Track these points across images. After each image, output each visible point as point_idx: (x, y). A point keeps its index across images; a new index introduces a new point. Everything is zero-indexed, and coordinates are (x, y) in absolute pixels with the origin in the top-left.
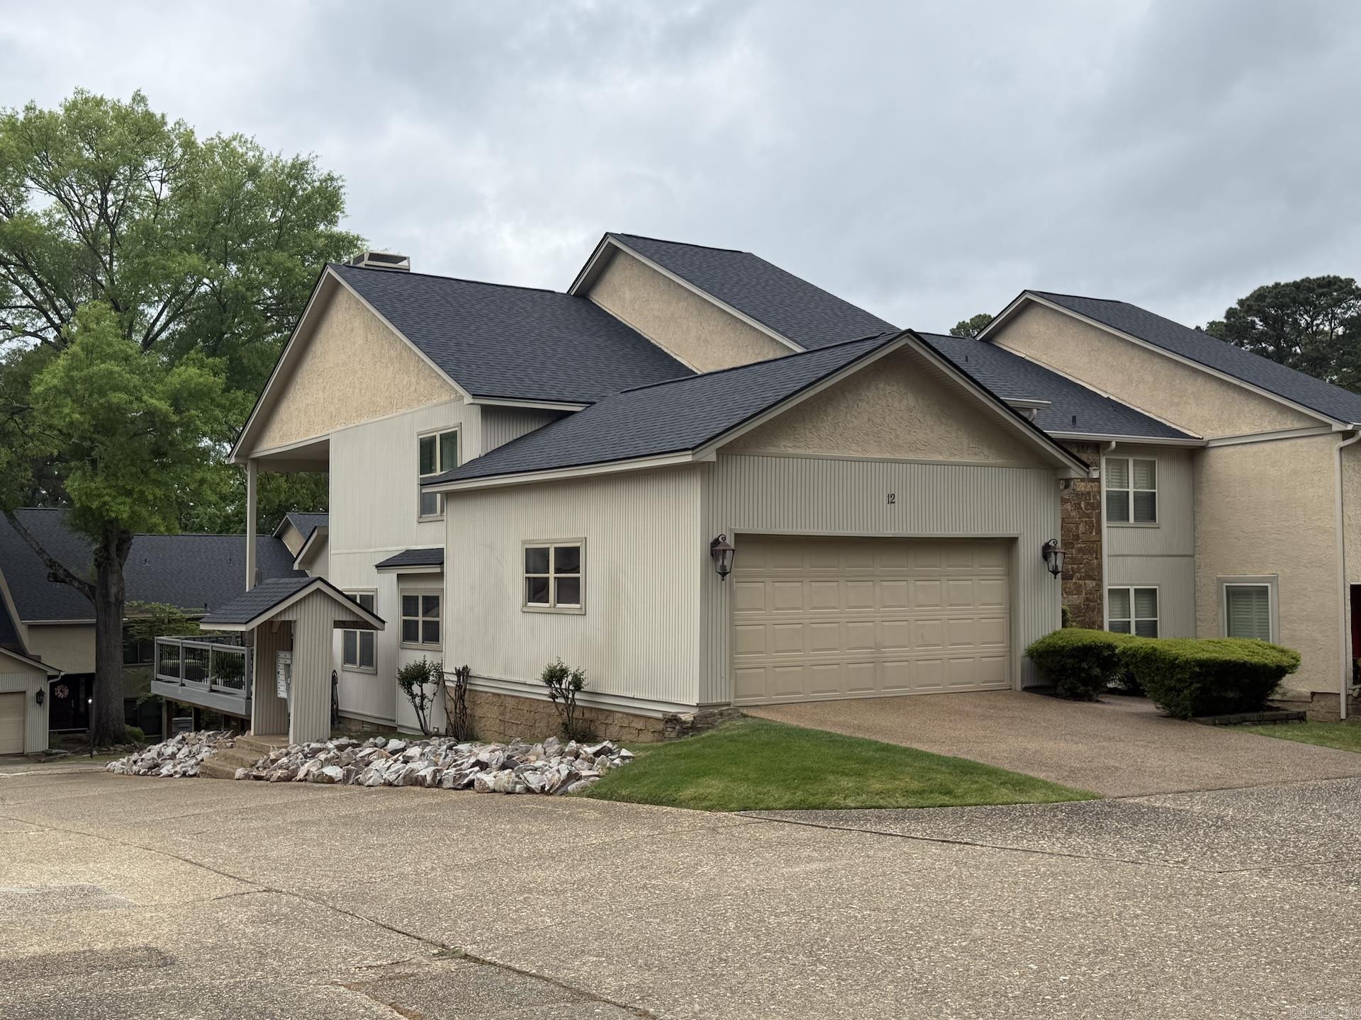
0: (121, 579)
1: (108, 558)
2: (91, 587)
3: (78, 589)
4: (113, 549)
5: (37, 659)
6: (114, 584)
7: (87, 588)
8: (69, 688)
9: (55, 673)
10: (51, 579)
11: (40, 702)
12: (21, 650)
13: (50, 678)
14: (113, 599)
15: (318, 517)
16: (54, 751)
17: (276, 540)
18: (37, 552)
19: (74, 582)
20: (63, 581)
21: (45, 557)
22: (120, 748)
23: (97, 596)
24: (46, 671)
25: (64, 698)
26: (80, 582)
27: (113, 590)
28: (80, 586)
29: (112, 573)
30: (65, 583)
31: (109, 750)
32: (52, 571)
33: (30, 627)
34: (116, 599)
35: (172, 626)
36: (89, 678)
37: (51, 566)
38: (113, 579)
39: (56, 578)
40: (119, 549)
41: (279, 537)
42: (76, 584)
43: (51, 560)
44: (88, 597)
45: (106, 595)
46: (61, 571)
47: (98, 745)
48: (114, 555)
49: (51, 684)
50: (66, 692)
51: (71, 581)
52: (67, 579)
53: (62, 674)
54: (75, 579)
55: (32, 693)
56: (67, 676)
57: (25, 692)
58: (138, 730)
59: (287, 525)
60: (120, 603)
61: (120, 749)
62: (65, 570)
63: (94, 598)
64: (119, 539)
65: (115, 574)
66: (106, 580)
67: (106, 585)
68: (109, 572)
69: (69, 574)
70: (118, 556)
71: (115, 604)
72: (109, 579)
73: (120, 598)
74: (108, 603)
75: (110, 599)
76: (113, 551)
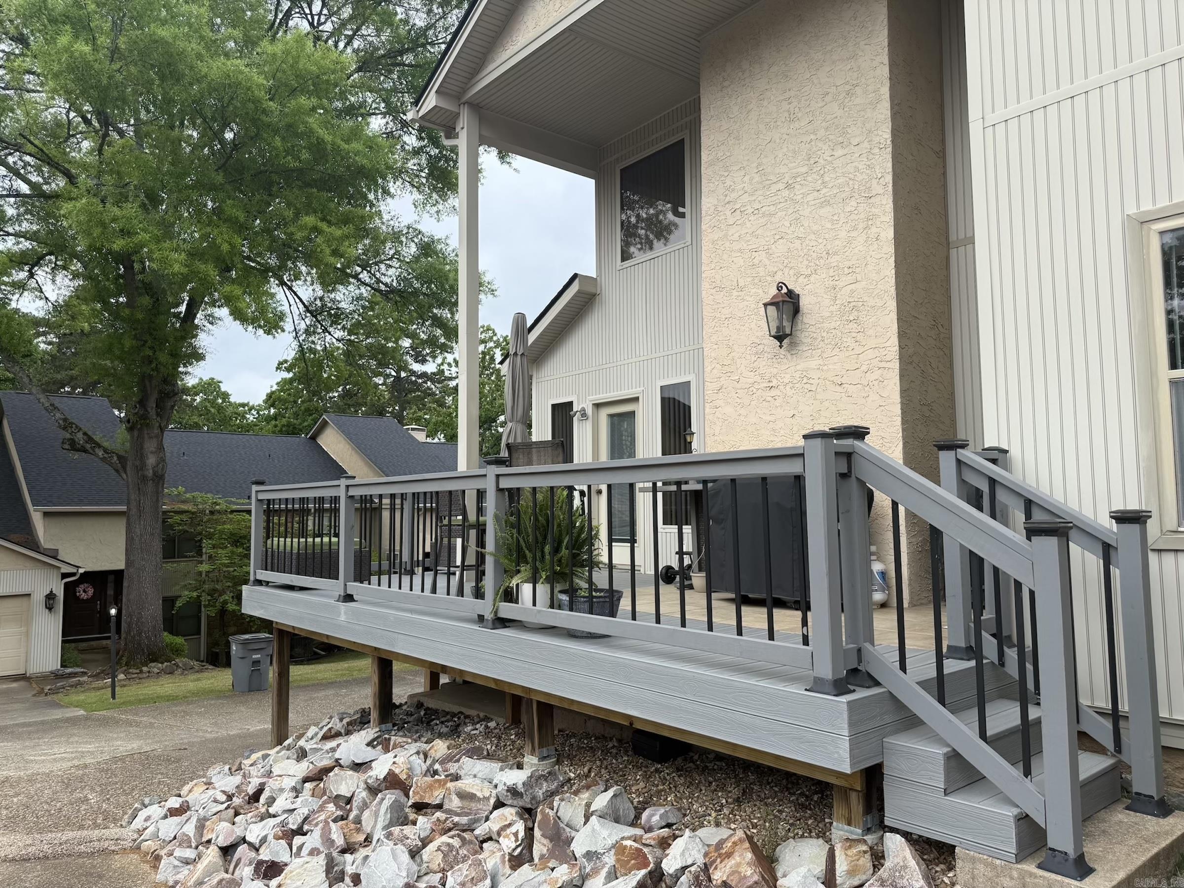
0: (161, 448)
1: (144, 417)
2: (120, 457)
3: (103, 459)
4: (152, 404)
5: (54, 554)
6: (152, 452)
7: (115, 458)
8: (94, 587)
9: (72, 570)
10: (67, 446)
11: (50, 608)
12: (32, 544)
13: (64, 576)
14: (150, 473)
16: (69, 670)
17: (310, 442)
18: (46, 409)
19: (97, 450)
20: (83, 449)
21: (58, 415)
22: (155, 667)
23: (128, 469)
24: (59, 568)
25: (87, 599)
26: (106, 451)
27: (151, 460)
28: (106, 455)
29: (150, 438)
30: (85, 451)
31: (141, 672)
32: (68, 436)
33: (46, 514)
34: (155, 473)
35: (215, 517)
36: (118, 575)
37: (65, 428)
38: (150, 445)
39: (74, 446)
40: (160, 405)
41: (314, 438)
42: (100, 453)
43: (65, 420)
44: (117, 471)
45: (142, 467)
46: (80, 435)
47: (127, 665)
48: (152, 413)
49: (66, 584)
50: (91, 592)
51: (93, 448)
52: (88, 446)
53: (81, 571)
54: (99, 446)
55: (39, 596)
56: (86, 574)
57: (30, 595)
58: (179, 640)
59: (325, 424)
60: (159, 478)
61: (156, 670)
62: (85, 434)
63: (126, 473)
64: (160, 392)
65: (155, 440)
66: (142, 448)
67: (142, 454)
68: (146, 436)
69: (90, 439)
70: (158, 415)
71: (153, 480)
72: (145, 446)
73: (160, 471)
74: (144, 478)
75: (146, 473)
76: (152, 408)
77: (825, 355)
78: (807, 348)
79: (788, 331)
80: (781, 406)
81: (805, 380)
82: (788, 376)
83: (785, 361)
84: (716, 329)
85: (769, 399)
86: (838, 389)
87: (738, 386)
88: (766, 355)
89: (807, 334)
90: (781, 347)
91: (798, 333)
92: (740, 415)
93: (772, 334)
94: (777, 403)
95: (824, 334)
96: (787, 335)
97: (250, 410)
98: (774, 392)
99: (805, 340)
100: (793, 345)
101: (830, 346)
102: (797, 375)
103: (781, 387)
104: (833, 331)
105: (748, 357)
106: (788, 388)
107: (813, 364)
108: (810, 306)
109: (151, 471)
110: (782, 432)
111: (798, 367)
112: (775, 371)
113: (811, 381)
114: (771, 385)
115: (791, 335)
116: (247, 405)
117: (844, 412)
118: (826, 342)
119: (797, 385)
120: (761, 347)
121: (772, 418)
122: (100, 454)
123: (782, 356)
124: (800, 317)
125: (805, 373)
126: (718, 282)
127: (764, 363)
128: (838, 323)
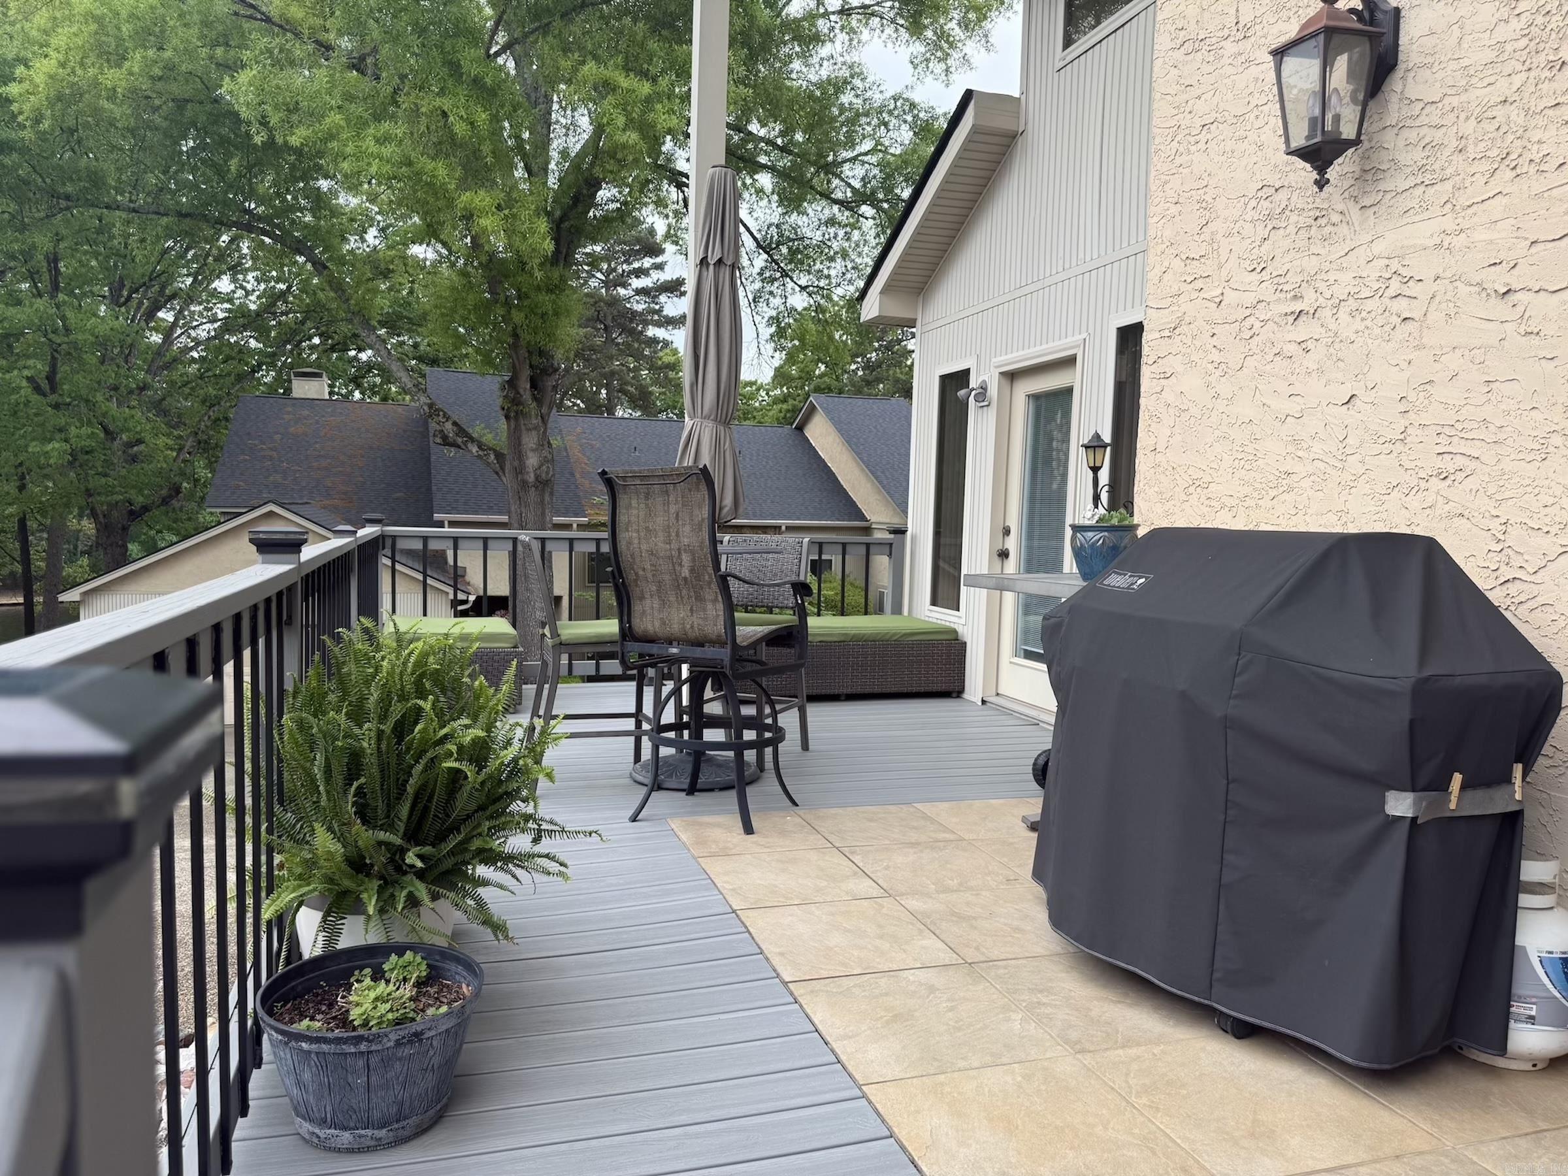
0: (544, 443)
1: (517, 401)
2: (497, 455)
3: (479, 457)
4: (525, 385)
6: (532, 450)
7: (492, 457)
10: (438, 440)
14: (531, 478)
15: (850, 400)
17: (797, 432)
19: (469, 445)
20: (454, 445)
21: (423, 399)
23: (507, 471)
26: (480, 446)
27: (532, 461)
28: (481, 453)
29: (529, 430)
30: (457, 446)
34: (537, 477)
38: (530, 441)
39: (442, 441)
41: (800, 428)
42: (474, 449)
43: (431, 405)
44: (497, 473)
45: (520, 470)
46: (449, 426)
48: (527, 396)
51: (465, 443)
52: (459, 440)
54: (472, 440)
59: (812, 410)
60: (544, 484)
62: (455, 424)
63: (505, 476)
65: (534, 433)
66: (520, 444)
67: (520, 452)
68: (523, 427)
69: (461, 430)
70: (535, 398)
71: (537, 488)
72: (524, 442)
73: (544, 476)
74: (524, 484)
75: (526, 477)
76: (525, 389)
77: (1463, 200)
78: (1411, 182)
79: (1348, 131)
80: (1321, 371)
81: (1395, 286)
82: (1346, 278)
83: (1344, 230)
84: (1178, 161)
85: (1292, 348)
86: (1500, 309)
87: (1218, 315)
88: (1294, 218)
89: (1412, 135)
90: (1321, 184)
91: (1388, 138)
92: (1217, 396)
93: (1294, 145)
94: (1310, 362)
95: (1469, 128)
96: (1344, 145)
97: (758, 390)
98: (1305, 329)
99: (1405, 158)
100: (1368, 175)
101: (1485, 166)
102: (1373, 272)
103: (1326, 313)
104: (1499, 112)
105: (1248, 229)
106: (1343, 314)
107: (1423, 232)
108: (1429, 42)
109: (532, 475)
110: (1317, 448)
111: (1379, 248)
112: (1312, 264)
113: (1413, 289)
114: (1297, 306)
115: (1356, 142)
116: (754, 383)
117: (1508, 388)
118: (1472, 152)
119: (1370, 305)
120: (1282, 195)
121: (1293, 407)
122: (474, 451)
123: (1335, 218)
124: (1395, 83)
125: (1395, 264)
126: (1192, 26)
127: (1287, 243)
128: (1518, 80)
